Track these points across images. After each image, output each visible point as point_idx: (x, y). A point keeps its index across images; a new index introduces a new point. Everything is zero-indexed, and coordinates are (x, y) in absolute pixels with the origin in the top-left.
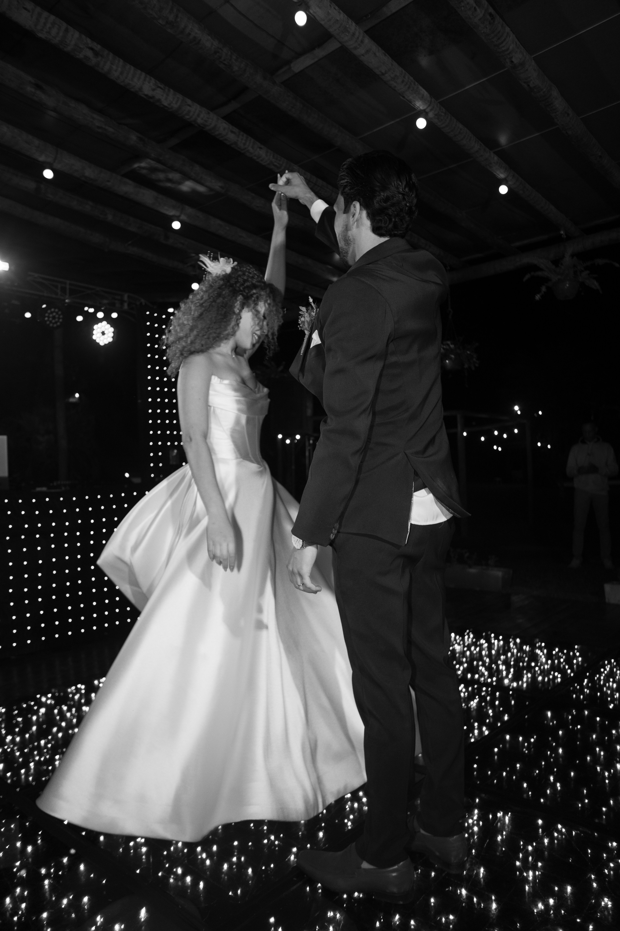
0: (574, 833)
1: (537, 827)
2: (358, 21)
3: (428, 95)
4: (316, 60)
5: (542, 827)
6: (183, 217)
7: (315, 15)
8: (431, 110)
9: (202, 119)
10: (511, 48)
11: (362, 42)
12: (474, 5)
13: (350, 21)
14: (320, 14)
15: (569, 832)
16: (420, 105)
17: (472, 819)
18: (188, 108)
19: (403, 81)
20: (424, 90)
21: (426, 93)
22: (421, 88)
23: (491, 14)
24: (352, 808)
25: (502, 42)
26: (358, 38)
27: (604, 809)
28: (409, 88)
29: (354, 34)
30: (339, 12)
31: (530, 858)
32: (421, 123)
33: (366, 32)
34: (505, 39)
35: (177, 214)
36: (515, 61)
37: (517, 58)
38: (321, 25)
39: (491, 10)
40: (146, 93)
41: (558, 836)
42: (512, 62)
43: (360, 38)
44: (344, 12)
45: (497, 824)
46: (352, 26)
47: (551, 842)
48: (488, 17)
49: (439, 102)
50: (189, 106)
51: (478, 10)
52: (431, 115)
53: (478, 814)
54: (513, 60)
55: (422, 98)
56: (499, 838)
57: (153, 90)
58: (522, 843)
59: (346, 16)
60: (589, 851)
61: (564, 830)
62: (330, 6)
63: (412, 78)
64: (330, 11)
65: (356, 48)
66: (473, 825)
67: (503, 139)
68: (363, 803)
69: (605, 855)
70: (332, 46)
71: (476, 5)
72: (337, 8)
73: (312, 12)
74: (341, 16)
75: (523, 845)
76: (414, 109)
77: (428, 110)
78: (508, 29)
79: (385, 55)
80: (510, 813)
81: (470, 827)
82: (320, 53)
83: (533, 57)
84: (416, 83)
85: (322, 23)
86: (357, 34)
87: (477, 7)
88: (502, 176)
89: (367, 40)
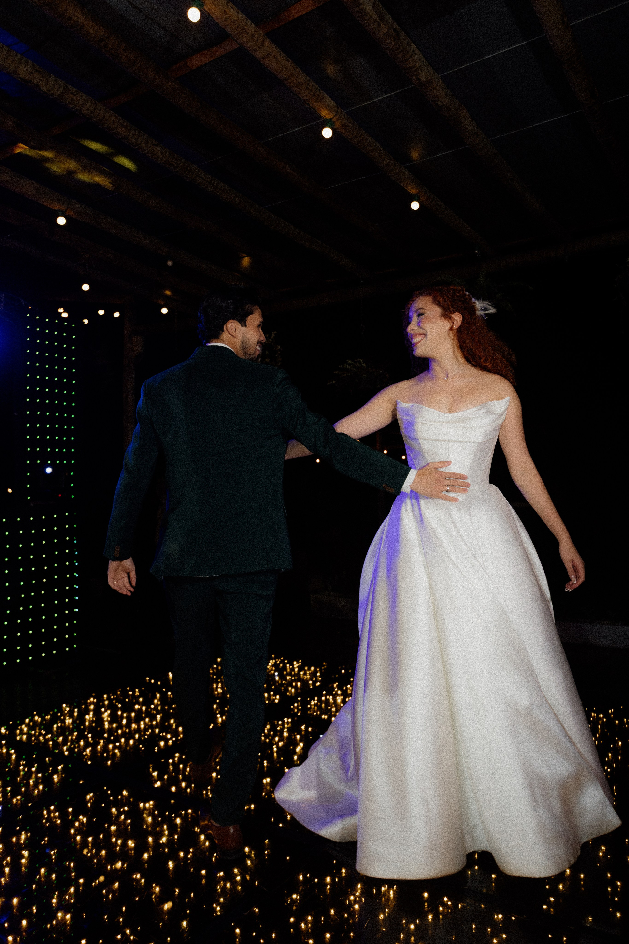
0: (460, 906)
1: (423, 900)
2: (258, 23)
3: (335, 104)
4: (214, 58)
5: (428, 900)
6: (68, 212)
7: (210, 12)
8: (337, 120)
9: (88, 110)
10: (417, 65)
11: (262, 45)
12: (378, 20)
13: (249, 22)
14: (215, 12)
15: (455, 905)
16: (326, 114)
17: (354, 895)
18: (72, 96)
19: (307, 88)
20: (330, 99)
21: (332, 103)
22: (326, 96)
23: (395, 30)
24: (224, 888)
25: (408, 59)
26: (258, 40)
27: (494, 876)
28: (314, 95)
29: (253, 36)
30: (238, 13)
31: (412, 939)
32: (327, 133)
33: (268, 35)
34: (411, 56)
35: (63, 208)
36: (423, 79)
37: (423, 76)
38: (217, 23)
39: (396, 26)
40: (22, 76)
41: (443, 911)
42: (419, 79)
43: (260, 41)
44: (243, 12)
45: (381, 900)
46: (251, 27)
47: (435, 917)
48: (393, 33)
49: (346, 112)
50: (72, 93)
51: (382, 25)
52: (338, 124)
53: (361, 889)
54: (420, 77)
55: (328, 108)
56: (381, 916)
57: (31, 74)
58: (404, 921)
59: (244, 17)
60: (474, 926)
61: (449, 903)
62: (227, 5)
63: (317, 86)
64: (226, 10)
65: (255, 50)
66: (355, 902)
67: (415, 154)
68: (236, 882)
69: (489, 930)
70: (230, 46)
71: (380, 20)
72: (234, 7)
73: (206, 9)
74: (238, 16)
75: (405, 923)
76: (319, 117)
77: (334, 120)
78: (413, 46)
79: (288, 60)
80: (395, 887)
81: (351, 905)
82: (219, 51)
83: (441, 76)
84: (322, 91)
85: (219, 21)
86: (257, 35)
87: (380, 22)
88: (414, 191)
89: (267, 42)
